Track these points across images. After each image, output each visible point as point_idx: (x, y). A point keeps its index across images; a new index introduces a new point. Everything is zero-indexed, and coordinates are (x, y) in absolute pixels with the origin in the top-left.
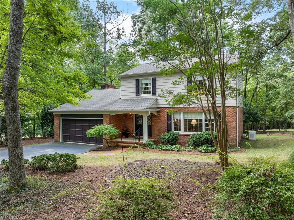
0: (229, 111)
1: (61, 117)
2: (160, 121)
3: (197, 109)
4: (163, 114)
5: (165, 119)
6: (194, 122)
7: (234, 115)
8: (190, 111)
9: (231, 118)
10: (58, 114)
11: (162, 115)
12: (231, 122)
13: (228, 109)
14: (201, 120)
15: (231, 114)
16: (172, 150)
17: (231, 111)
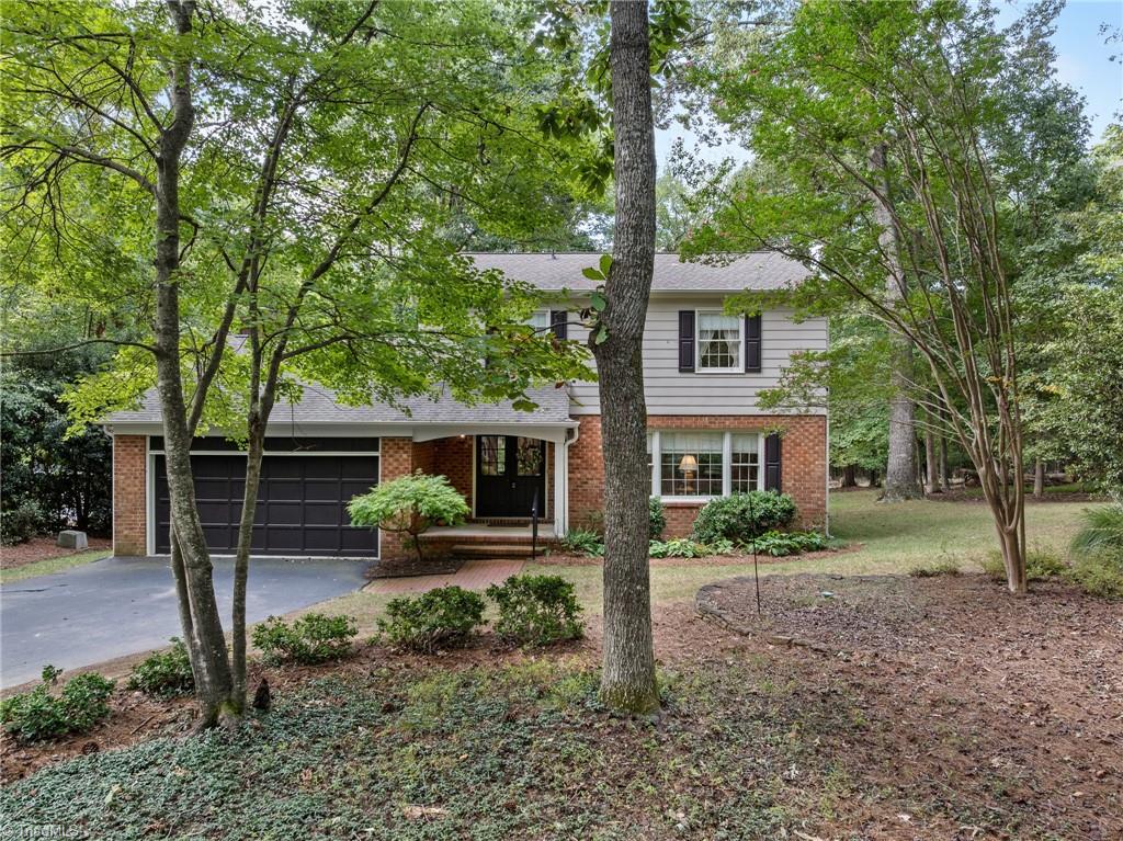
0: (807, 430)
1: (151, 449)
2: (579, 461)
3: (711, 423)
4: (591, 437)
5: (599, 454)
6: (689, 463)
7: (819, 441)
8: (687, 427)
9: (811, 452)
10: (136, 437)
11: (589, 440)
12: (811, 463)
13: (803, 422)
14: (718, 458)
15: (811, 437)
16: (676, 556)
17: (811, 430)
